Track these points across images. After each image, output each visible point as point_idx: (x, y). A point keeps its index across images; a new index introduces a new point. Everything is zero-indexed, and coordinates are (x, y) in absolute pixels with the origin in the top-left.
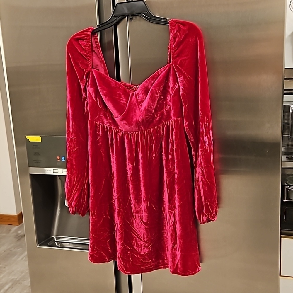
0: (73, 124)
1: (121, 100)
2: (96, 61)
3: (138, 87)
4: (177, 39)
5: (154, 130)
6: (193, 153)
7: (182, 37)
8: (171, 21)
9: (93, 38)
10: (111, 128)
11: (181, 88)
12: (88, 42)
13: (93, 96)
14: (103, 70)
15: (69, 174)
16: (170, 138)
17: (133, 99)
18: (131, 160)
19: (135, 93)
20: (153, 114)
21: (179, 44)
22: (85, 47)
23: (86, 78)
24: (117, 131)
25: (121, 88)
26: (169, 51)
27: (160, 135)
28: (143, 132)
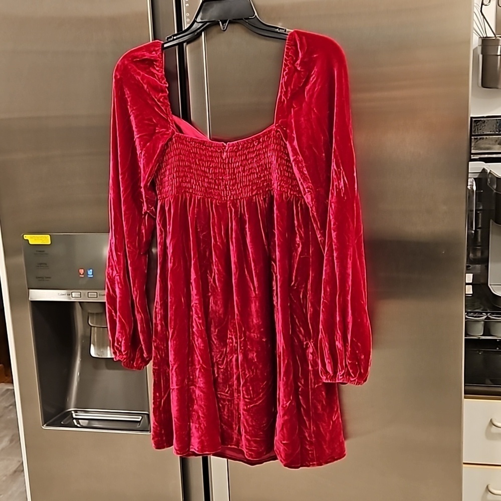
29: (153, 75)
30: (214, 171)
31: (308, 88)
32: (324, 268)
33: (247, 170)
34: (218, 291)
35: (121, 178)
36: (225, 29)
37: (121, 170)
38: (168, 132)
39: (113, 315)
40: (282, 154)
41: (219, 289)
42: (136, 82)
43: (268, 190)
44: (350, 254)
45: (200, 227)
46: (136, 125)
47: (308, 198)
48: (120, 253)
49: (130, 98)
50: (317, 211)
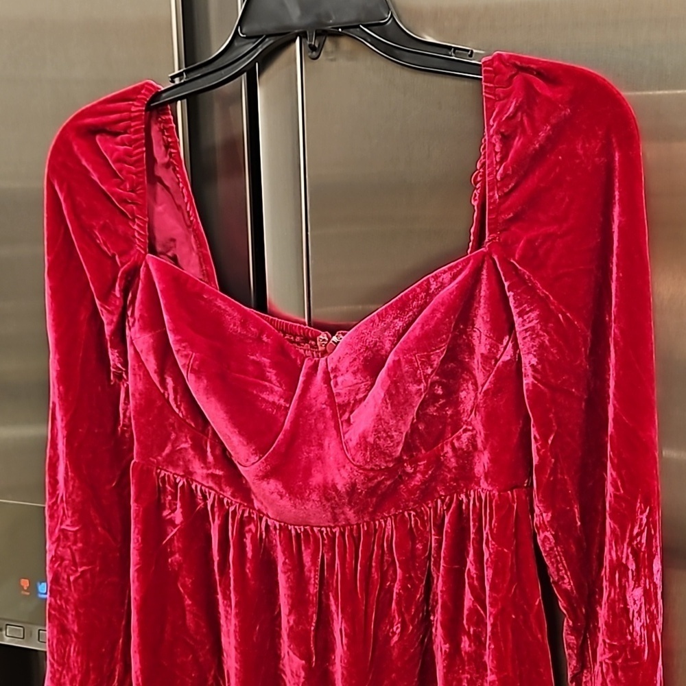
0: (70, 474)
1: (265, 389)
2: (167, 222)
3: (334, 339)
4: (517, 143)
5: (401, 522)
6: (568, 638)
7: (542, 134)
8: (492, 60)
9: (155, 129)
10: (221, 501)
11: (529, 360)
12: (131, 142)
13: (151, 365)
14: (195, 259)
15: (55, 666)
16: (470, 566)
17: (314, 390)
18: (298, 638)
19: (322, 361)
20: (399, 461)
21: (524, 167)
22: (119, 164)
23: (125, 293)
24: (246, 514)
25: (265, 339)
26: (477, 192)
27: (425, 546)
28: (351, 530)
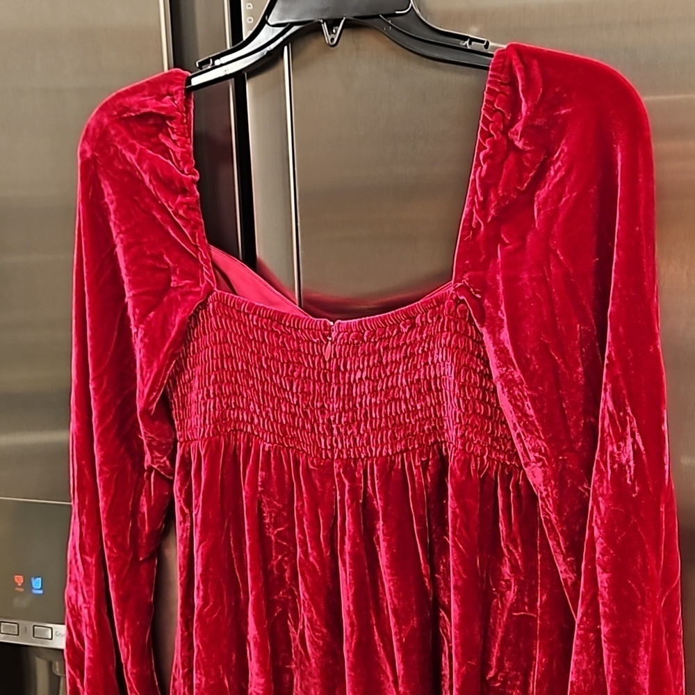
29: (165, 151)
30: (303, 388)
31: (541, 194)
32: (573, 657)
33: (382, 390)
34: (311, 665)
35: (94, 389)
36: (335, 42)
37: (94, 370)
38: (198, 289)
39: (78, 689)
40: (471, 359)
41: (313, 661)
42: (129, 168)
43: (433, 444)
44: (647, 638)
45: (270, 513)
46: (126, 268)
47: (535, 476)
48: (91, 558)
49: (115, 204)
50: (559, 510)
